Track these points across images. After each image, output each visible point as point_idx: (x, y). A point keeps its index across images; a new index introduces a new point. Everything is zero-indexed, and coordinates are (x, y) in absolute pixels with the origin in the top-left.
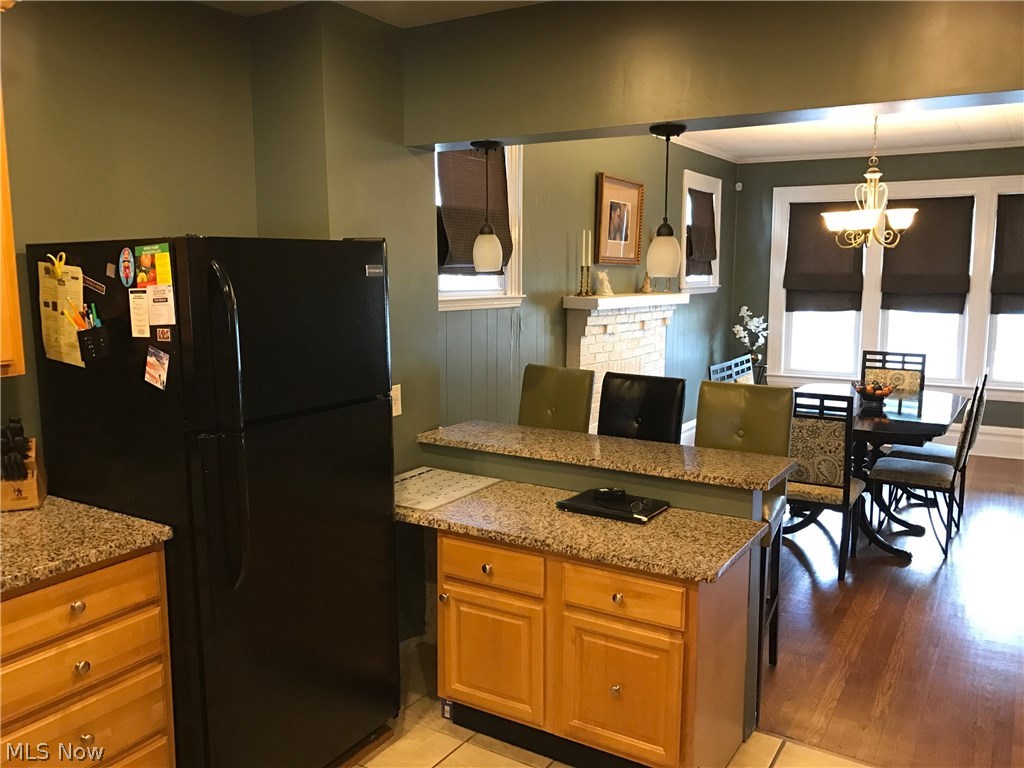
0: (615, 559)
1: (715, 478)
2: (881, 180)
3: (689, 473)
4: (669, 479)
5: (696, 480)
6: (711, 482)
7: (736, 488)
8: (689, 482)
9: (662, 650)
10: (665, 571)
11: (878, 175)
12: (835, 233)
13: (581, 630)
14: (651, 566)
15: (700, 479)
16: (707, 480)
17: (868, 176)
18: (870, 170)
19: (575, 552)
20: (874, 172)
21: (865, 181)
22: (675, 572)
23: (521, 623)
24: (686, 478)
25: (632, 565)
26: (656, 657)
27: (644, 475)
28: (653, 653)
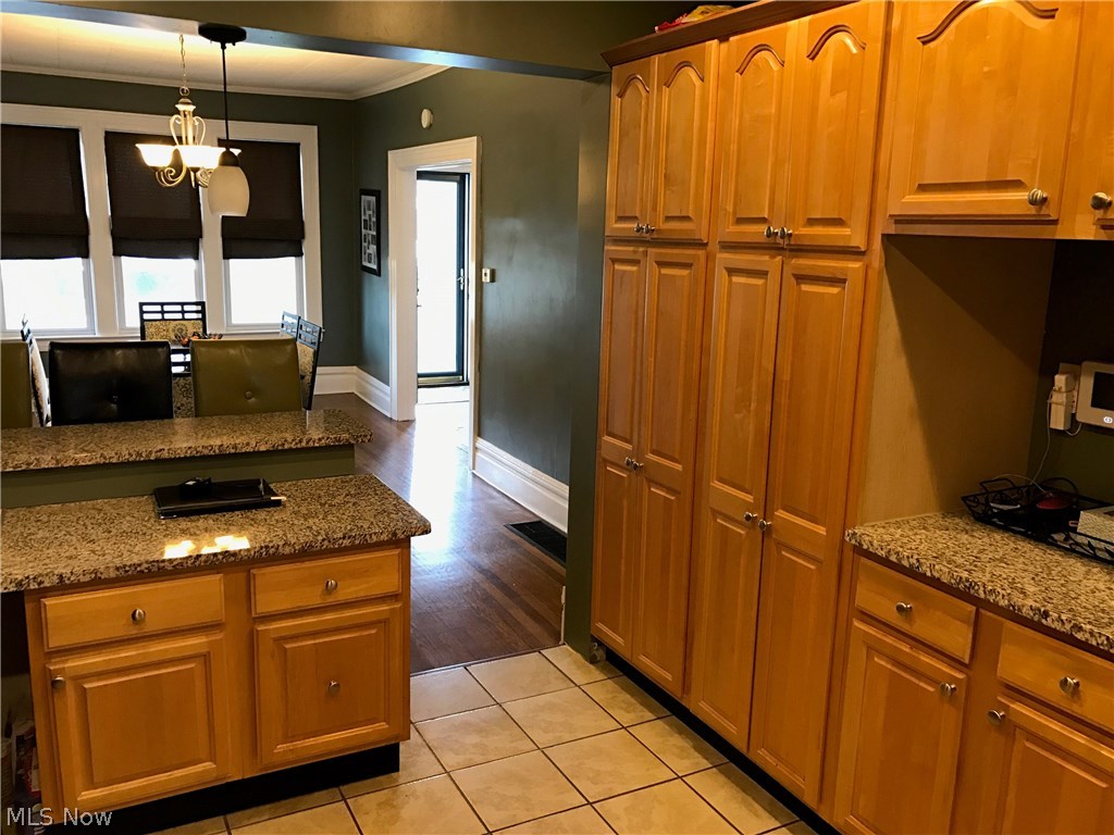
0: (326, 543)
1: (320, 440)
2: (195, 114)
3: (290, 440)
4: (268, 451)
5: (299, 446)
6: (316, 445)
7: (344, 445)
8: (291, 449)
9: (379, 622)
10: (384, 537)
11: (191, 108)
12: (155, 169)
13: (282, 640)
14: (368, 537)
15: (304, 444)
16: (311, 444)
17: (180, 107)
18: (182, 100)
19: (272, 551)
20: (188, 104)
21: (178, 112)
22: (395, 534)
23: (193, 665)
24: (286, 447)
25: (346, 542)
26: (373, 631)
27: (235, 454)
28: (370, 629)
